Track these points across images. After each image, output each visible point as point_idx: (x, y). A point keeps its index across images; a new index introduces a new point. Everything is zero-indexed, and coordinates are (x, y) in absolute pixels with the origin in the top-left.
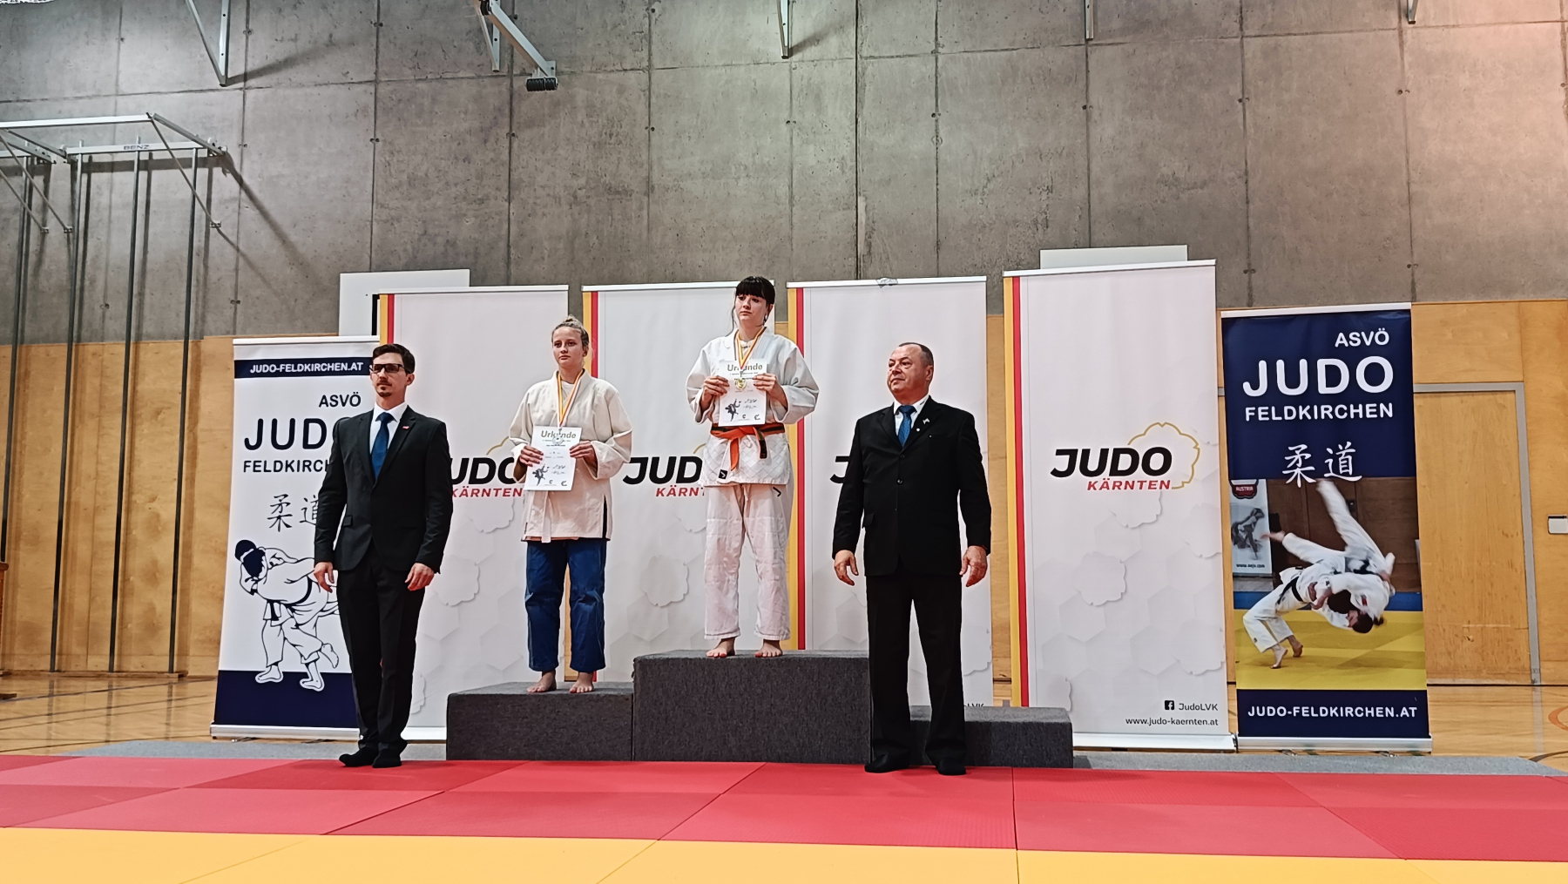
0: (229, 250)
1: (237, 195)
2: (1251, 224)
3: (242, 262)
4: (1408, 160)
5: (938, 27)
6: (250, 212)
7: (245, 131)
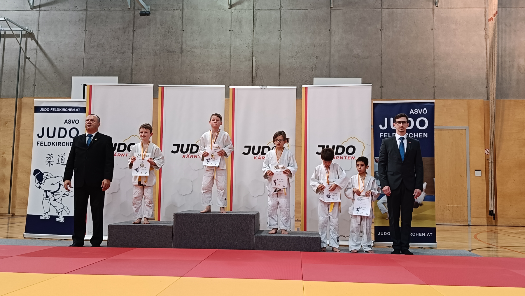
0: (33, 67)
1: (36, 48)
2: (383, 72)
3: (37, 71)
4: (434, 52)
5: (282, 0)
6: (40, 54)
7: (39, 25)
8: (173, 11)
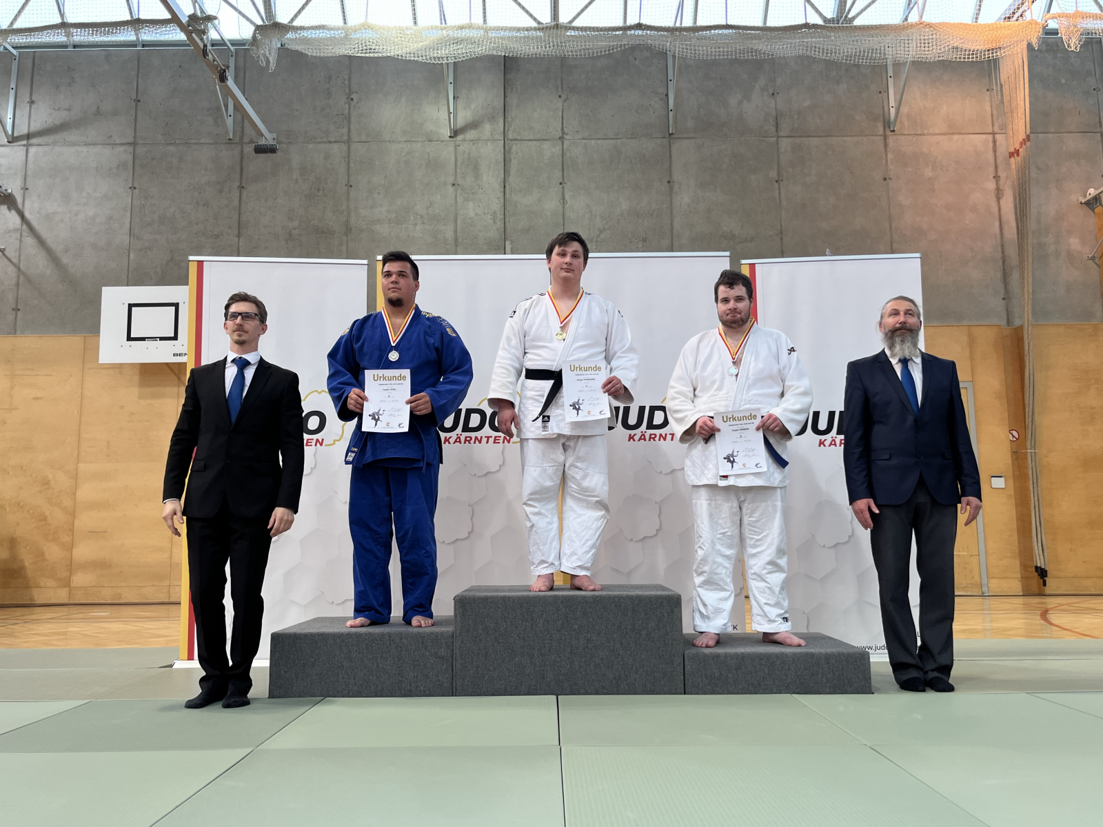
1: (19, 227)
3: (22, 279)
4: (891, 227)
5: (564, 120)
6: (29, 241)
7: (28, 178)
8: (328, 144)
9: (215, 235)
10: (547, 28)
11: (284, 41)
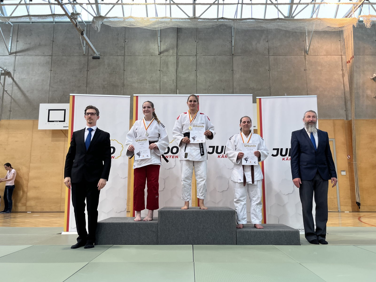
0: (9, 97)
1: (12, 83)
3: (12, 100)
4: (307, 86)
5: (197, 49)
6: (15, 88)
7: (15, 66)
8: (117, 56)
9: (78, 86)
10: (191, 18)
11: (103, 22)
